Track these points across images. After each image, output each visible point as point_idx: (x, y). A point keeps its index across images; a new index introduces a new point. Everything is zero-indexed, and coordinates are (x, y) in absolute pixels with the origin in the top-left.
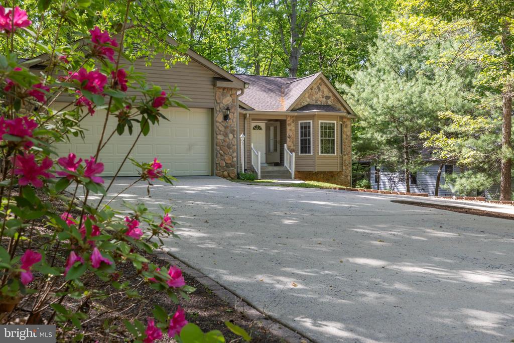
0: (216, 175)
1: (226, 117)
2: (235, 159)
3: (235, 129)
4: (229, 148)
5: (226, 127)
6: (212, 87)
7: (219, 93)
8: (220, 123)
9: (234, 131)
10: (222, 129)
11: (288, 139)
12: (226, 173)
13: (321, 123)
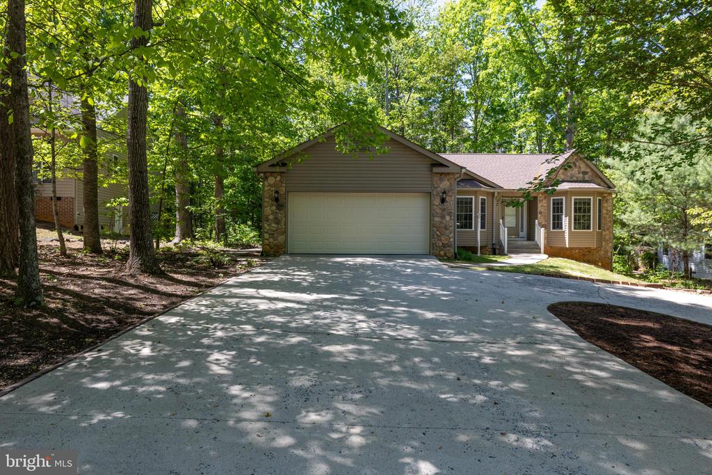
0: (433, 254)
1: (443, 201)
2: (452, 239)
3: (453, 211)
4: (447, 229)
5: (443, 210)
6: (430, 173)
7: (436, 178)
8: (437, 206)
9: (451, 213)
10: (439, 211)
11: (539, 215)
12: (442, 253)
13: (575, 199)
